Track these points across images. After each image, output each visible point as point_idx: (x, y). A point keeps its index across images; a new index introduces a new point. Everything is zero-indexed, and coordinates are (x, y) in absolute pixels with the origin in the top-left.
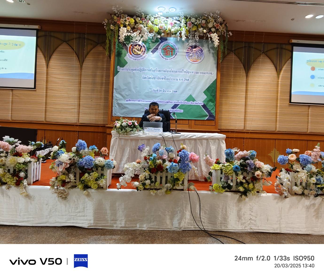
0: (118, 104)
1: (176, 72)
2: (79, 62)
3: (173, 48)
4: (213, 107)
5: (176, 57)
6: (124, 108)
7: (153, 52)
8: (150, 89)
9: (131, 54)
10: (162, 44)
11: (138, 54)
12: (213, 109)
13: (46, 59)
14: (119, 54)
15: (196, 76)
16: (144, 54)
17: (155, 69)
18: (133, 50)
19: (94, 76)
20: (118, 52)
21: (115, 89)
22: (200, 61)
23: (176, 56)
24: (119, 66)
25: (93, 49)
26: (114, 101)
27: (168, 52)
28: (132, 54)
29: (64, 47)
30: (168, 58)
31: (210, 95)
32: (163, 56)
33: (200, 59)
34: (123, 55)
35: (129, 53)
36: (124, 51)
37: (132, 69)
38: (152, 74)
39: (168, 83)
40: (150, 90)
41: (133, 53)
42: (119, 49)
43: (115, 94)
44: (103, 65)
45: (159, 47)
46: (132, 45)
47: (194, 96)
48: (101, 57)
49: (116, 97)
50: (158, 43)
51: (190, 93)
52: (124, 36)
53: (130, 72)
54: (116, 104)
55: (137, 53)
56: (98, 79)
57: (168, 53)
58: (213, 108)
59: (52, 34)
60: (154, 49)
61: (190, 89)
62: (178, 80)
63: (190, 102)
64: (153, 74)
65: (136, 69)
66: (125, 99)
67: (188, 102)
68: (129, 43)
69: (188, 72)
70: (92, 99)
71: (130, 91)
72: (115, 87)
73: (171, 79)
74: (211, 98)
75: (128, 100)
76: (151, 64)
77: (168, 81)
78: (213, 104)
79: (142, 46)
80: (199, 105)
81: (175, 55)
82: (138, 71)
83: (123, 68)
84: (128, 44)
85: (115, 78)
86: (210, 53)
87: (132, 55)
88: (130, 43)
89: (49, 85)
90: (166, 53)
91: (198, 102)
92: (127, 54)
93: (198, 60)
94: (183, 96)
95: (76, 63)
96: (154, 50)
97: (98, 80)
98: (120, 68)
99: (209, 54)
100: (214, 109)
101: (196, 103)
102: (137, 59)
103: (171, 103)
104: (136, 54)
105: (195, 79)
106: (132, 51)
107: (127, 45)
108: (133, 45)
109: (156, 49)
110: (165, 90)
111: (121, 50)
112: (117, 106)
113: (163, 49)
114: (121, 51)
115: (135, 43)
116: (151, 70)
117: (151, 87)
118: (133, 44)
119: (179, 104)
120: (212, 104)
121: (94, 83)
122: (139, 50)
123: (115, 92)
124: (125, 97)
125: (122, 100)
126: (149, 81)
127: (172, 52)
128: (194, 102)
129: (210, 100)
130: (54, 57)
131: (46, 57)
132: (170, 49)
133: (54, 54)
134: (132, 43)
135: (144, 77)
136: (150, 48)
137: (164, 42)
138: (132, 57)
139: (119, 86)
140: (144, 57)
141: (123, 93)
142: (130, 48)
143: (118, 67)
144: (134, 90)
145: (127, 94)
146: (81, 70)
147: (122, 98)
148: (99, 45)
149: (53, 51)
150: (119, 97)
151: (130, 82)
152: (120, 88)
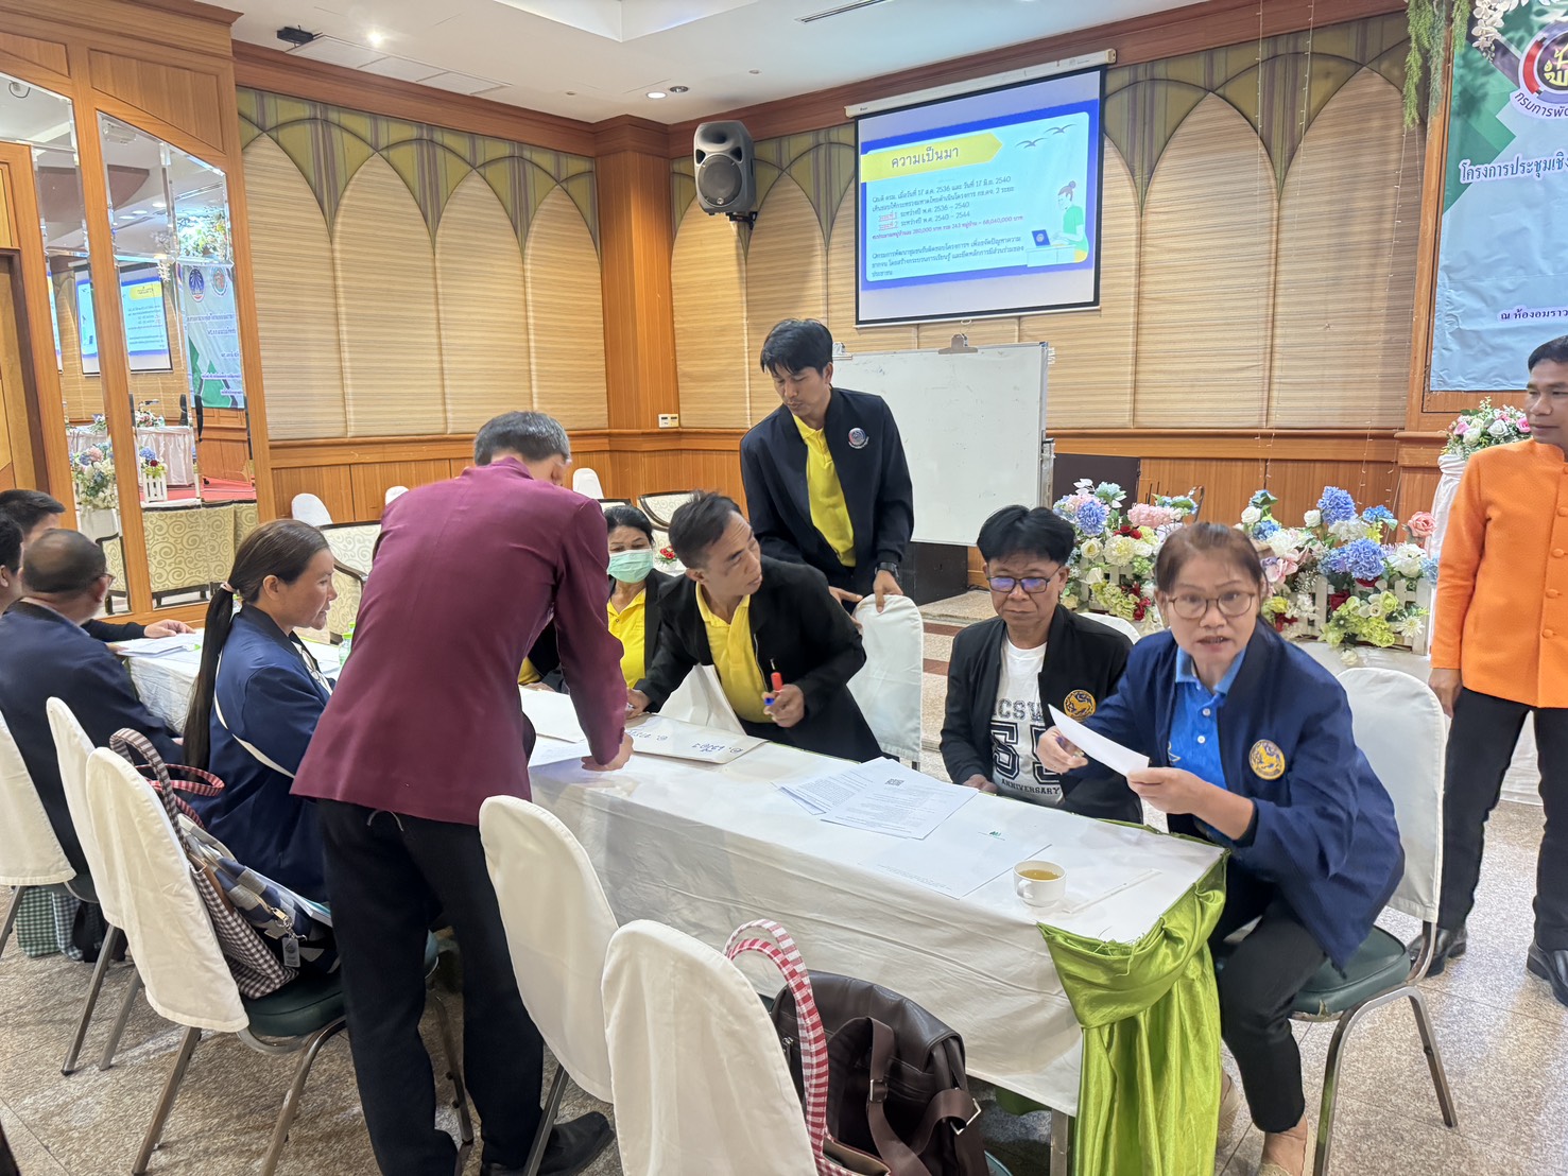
0: (1459, 335)
2: (1268, 165)
6: (1489, 350)
9: (1532, 90)
13: (1137, 175)
14: (1470, 103)
18: (1548, 66)
19: (1345, 217)
20: (1464, 93)
21: (1448, 269)
24: (1468, 161)
25: (1337, 96)
26: (1437, 323)
28: (1543, 88)
29: (1212, 113)
34: (1488, 106)
35: (1524, 88)
36: (1496, 83)
37: (1538, 164)
41: (1546, 82)
42: (1469, 78)
43: (1445, 291)
44: (1386, 162)
46: (1539, 44)
48: (1376, 124)
49: (1451, 303)
52: (1498, 16)
53: (1528, 180)
54: (1448, 336)
56: (1357, 228)
59: (1160, 70)
65: (1560, 161)
66: (1496, 311)
68: (1526, 35)
70: (1330, 321)
71: (1521, 272)
72: (1443, 260)
75: (1512, 312)
83: (1489, 166)
84: (1520, 43)
85: (1446, 218)
87: (1539, 92)
88: (1531, 34)
89: (1148, 283)
92: (1513, 95)
95: (1260, 174)
97: (1360, 231)
98: (1474, 168)
106: (1541, 72)
107: (1513, 49)
108: (1547, 43)
111: (1481, 80)
112: (1454, 346)
114: (1483, 85)
115: (1561, 29)
118: (1545, 35)
121: (1342, 250)
123: (1447, 281)
124: (1494, 298)
125: (1482, 316)
130: (1164, 165)
131: (1138, 172)
133: (1168, 154)
134: (1540, 36)
138: (1539, 102)
139: (1467, 253)
141: (1486, 284)
142: (1530, 58)
143: (1465, 165)
144: (1544, 265)
145: (1507, 284)
146: (1279, 201)
147: (1478, 305)
148: (1365, 68)
149: (1162, 141)
150: (1463, 305)
151: (1525, 229)
152: (1471, 260)
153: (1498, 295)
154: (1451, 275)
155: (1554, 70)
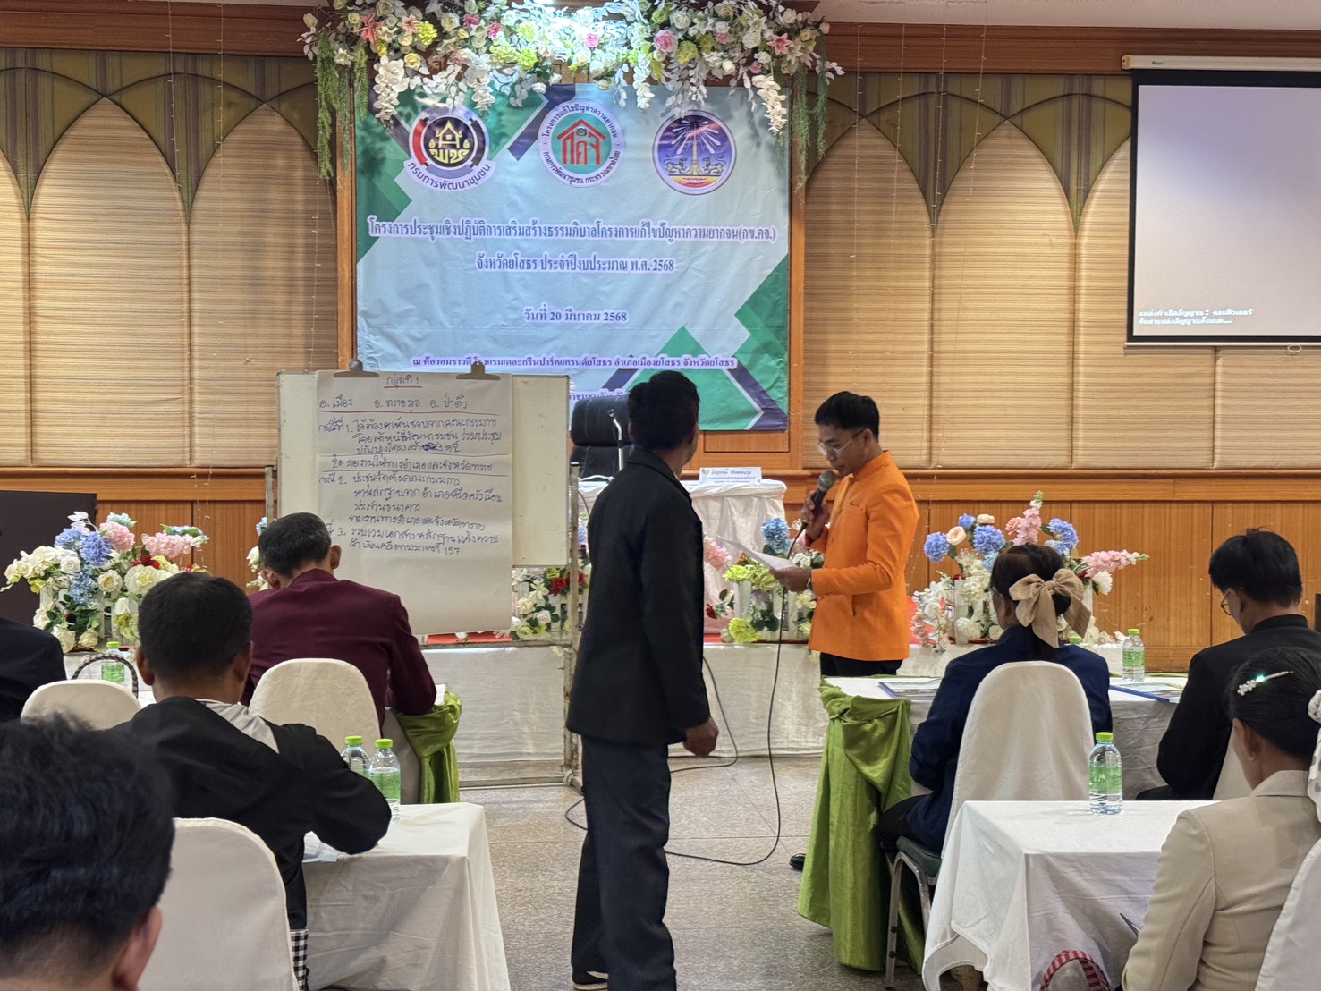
1: (619, 233)
2: (174, 185)
3: (600, 129)
4: (776, 375)
5: (615, 168)
7: (518, 149)
8: (514, 309)
9: (423, 162)
10: (553, 114)
11: (452, 161)
12: (779, 384)
13: (22, 175)
14: (371, 164)
15: (703, 249)
16: (477, 160)
17: (531, 225)
18: (432, 144)
19: (255, 250)
20: (366, 152)
21: (366, 315)
22: (718, 181)
23: (613, 163)
24: (375, 217)
25: (240, 127)
27: (582, 149)
28: (430, 161)
29: (104, 121)
30: (583, 176)
31: (762, 325)
32: (558, 166)
33: (718, 174)
34: (387, 169)
35: (414, 159)
36: (391, 149)
37: (431, 228)
38: (519, 248)
39: (585, 280)
40: (513, 316)
41: (431, 157)
42: (369, 140)
43: (364, 335)
44: (293, 202)
45: (543, 130)
46: (424, 122)
47: (696, 333)
48: (280, 162)
49: (371, 347)
50: (538, 111)
51: (681, 320)
52: (394, 95)
53: (425, 241)
55: (450, 158)
56: (270, 263)
57: (579, 154)
58: (778, 380)
59: (43, 61)
60: (522, 136)
61: (678, 305)
62: (630, 266)
63: (682, 359)
64: (525, 245)
65: (448, 228)
66: (410, 357)
67: (671, 359)
68: (412, 112)
69: (669, 234)
70: (250, 356)
71: (426, 323)
72: (361, 306)
73: (597, 266)
74: (770, 337)
75: (422, 358)
76: (513, 204)
77: (587, 275)
78: (779, 363)
79: (469, 123)
80: (719, 367)
81: (609, 161)
82: (457, 236)
83: (392, 224)
84: (408, 118)
85: (361, 266)
86: (758, 145)
87: (427, 165)
88: (417, 113)
89: (41, 298)
90: (572, 151)
91: (713, 359)
92: (407, 163)
93: (709, 179)
94: (653, 333)
95: (168, 195)
96: (522, 140)
97: (273, 267)
98: (381, 224)
99: (754, 150)
100: (782, 381)
101: (709, 363)
102: (450, 181)
103: (602, 367)
104: (446, 161)
105: (701, 261)
106: (427, 148)
107: (403, 122)
108: (429, 123)
109: (531, 135)
110: (573, 312)
111: (379, 145)
113: (559, 137)
114: (381, 149)
115: (440, 113)
116: (513, 231)
117: (515, 303)
118: (427, 116)
119: (634, 371)
120: (773, 363)
121: (255, 284)
122: (457, 143)
123: (365, 326)
124: (406, 345)
125: (396, 359)
126: (505, 277)
127: (597, 147)
128: (696, 359)
129: (766, 348)
130: (53, 167)
131: (21, 170)
132: (591, 135)
133: (58, 155)
134: (423, 115)
135: (483, 259)
136: (503, 135)
137: (564, 104)
138: (427, 174)
139: (381, 301)
140: (482, 173)
141: (398, 331)
142: (417, 133)
143: (372, 219)
144: (442, 317)
145: (416, 333)
146: (188, 224)
147: (395, 351)
148: (265, 105)
149: (50, 141)
150: (381, 350)
151: (426, 284)
152: (385, 309)
153: (409, 342)
154: (370, 321)
155: (437, 147)
